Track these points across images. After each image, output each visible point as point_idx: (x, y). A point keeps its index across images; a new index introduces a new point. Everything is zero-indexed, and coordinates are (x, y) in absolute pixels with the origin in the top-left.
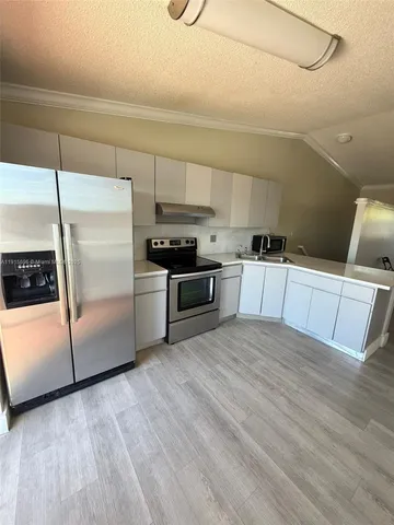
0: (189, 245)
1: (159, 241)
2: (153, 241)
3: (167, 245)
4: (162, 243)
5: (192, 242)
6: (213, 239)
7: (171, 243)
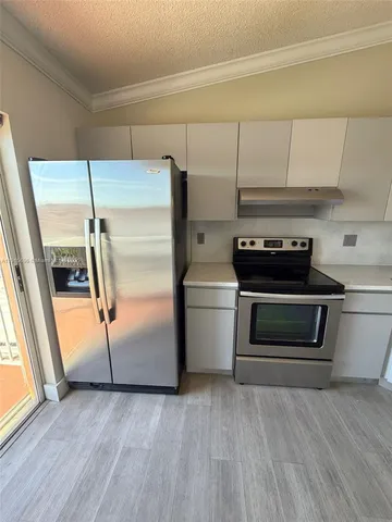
0: (298, 248)
1: (248, 241)
2: (240, 241)
3: (260, 246)
4: (252, 243)
5: (303, 244)
6: (350, 241)
7: (266, 244)
